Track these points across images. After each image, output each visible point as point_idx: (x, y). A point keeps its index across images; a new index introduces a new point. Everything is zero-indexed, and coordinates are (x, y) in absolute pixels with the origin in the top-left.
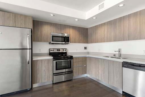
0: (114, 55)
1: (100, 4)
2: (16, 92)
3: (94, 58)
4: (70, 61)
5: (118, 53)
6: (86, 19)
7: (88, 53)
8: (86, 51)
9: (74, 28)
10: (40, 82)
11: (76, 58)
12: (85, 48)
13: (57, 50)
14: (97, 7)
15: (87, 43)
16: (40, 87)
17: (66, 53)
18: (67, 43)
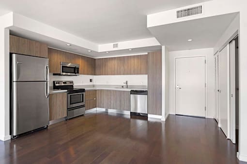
0: (123, 87)
1: (115, 43)
2: (33, 130)
3: (105, 90)
4: (83, 94)
5: (125, 84)
6: (99, 51)
7: (94, 86)
8: (91, 84)
9: (83, 57)
10: (55, 118)
11: (88, 91)
12: (91, 80)
13: (64, 83)
14: (112, 44)
15: (95, 75)
16: (54, 124)
17: (72, 86)
18: (77, 74)
